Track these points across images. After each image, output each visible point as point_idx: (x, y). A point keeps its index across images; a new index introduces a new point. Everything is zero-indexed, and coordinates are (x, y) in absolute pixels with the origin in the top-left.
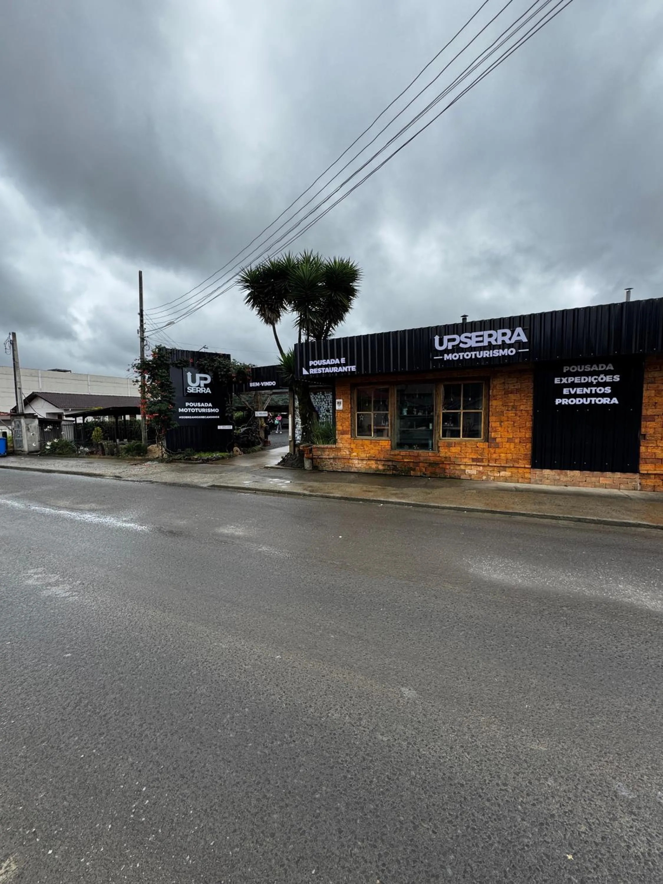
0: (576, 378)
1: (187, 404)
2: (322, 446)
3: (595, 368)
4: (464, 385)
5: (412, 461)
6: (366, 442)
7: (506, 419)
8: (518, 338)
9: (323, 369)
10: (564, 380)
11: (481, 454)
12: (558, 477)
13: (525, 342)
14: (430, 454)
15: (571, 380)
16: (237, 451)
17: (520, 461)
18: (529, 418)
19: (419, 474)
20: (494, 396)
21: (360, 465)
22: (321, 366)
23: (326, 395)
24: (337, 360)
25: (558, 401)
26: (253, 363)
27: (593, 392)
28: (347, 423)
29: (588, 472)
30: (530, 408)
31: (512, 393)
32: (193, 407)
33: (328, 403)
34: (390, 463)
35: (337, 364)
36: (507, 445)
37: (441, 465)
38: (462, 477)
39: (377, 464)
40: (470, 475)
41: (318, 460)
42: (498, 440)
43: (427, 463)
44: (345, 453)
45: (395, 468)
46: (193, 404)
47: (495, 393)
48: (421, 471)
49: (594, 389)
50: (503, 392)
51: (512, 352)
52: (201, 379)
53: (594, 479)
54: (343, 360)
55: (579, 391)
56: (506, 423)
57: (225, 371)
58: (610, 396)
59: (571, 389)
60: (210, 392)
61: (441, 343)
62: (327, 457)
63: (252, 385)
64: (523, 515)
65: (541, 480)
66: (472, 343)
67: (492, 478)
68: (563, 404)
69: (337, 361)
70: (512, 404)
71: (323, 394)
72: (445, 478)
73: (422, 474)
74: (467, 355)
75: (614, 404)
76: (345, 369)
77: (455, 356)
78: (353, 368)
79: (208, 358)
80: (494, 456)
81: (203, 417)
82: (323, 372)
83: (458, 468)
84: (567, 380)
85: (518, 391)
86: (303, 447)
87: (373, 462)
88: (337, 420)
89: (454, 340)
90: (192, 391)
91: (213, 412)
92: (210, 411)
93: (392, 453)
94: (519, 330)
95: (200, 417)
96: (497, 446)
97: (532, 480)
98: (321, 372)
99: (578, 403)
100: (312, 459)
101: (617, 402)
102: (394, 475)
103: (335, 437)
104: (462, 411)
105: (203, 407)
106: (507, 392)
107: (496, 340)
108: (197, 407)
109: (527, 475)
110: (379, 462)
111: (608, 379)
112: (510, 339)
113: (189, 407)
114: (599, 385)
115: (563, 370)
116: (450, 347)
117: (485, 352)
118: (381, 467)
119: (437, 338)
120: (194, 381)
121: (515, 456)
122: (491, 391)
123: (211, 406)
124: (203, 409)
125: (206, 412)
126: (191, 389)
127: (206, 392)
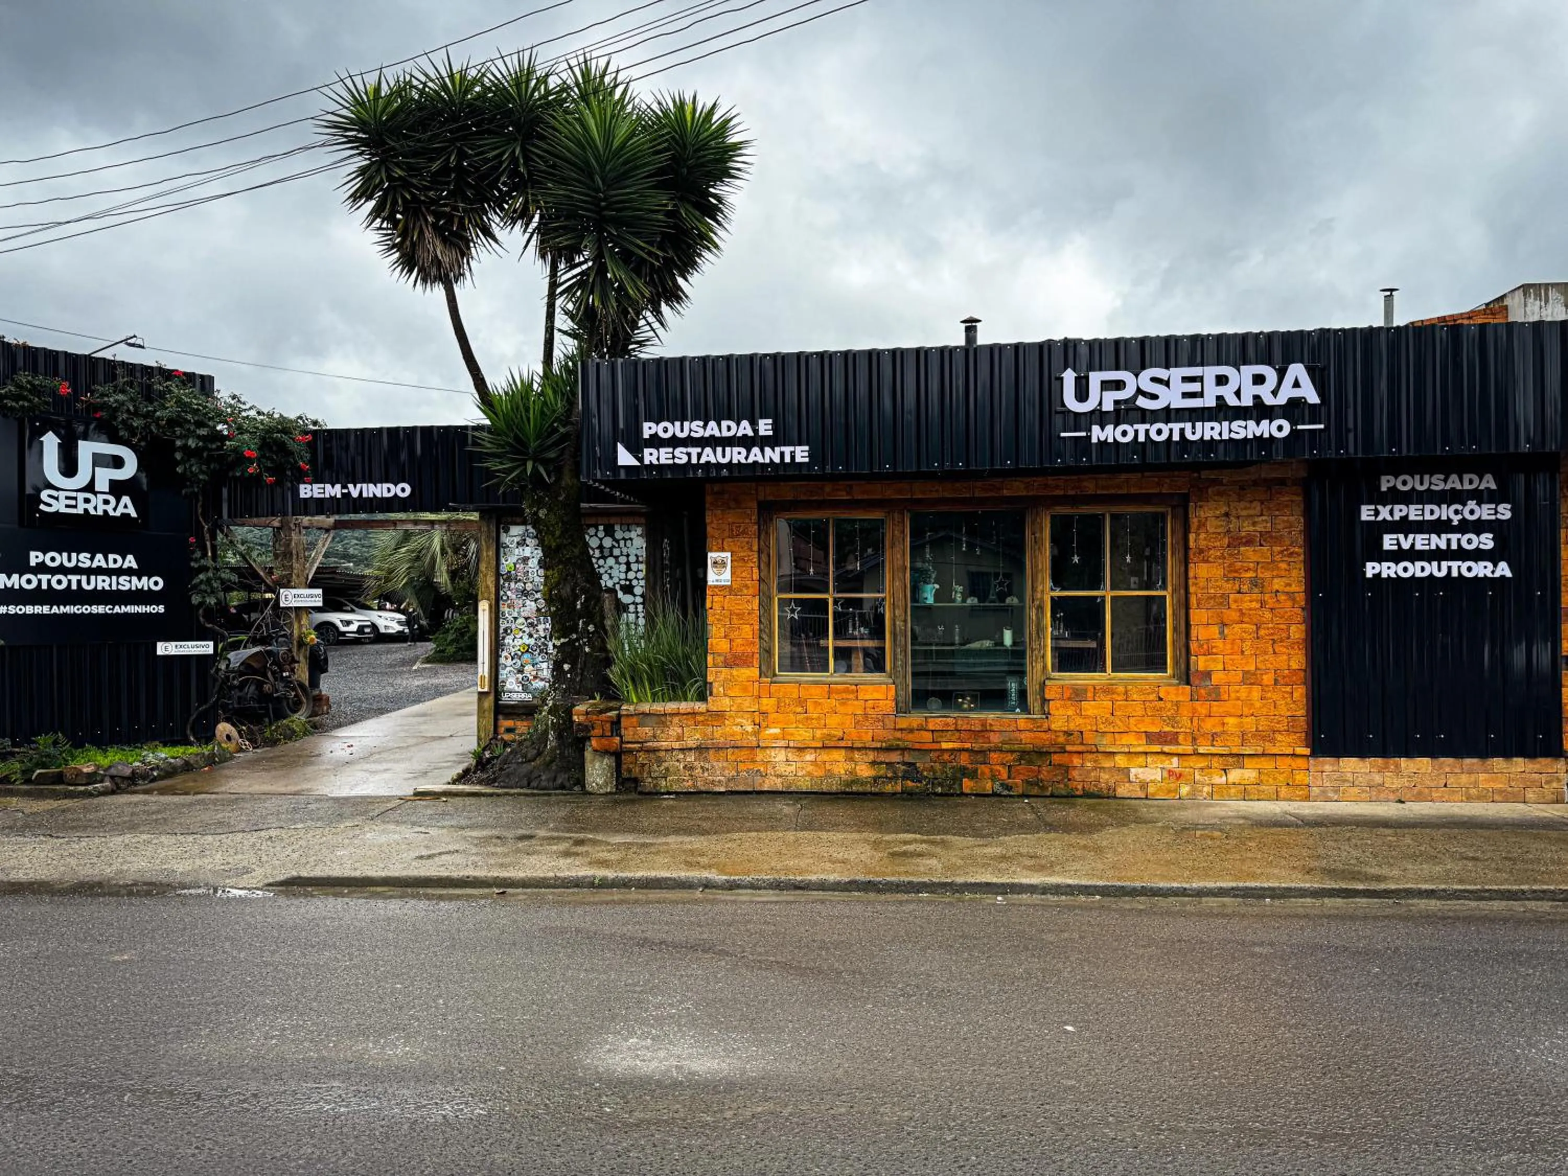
0: (1412, 507)
1: (35, 557)
2: (658, 707)
3: (1454, 483)
4: (1114, 517)
5: (968, 745)
6: (816, 691)
7: (1235, 615)
8: (1296, 393)
9: (694, 451)
10: (1384, 513)
11: (1173, 720)
12: (1378, 779)
13: (1314, 405)
14: (1022, 724)
15: (1400, 512)
16: (229, 737)
17: (1279, 737)
18: (1298, 614)
19: (988, 787)
20: (1201, 551)
21: (793, 768)
22: (689, 441)
23: (619, 535)
24: (745, 423)
25: (1371, 569)
26: (312, 416)
27: (1454, 546)
28: (748, 631)
29: (1450, 760)
30: (1298, 587)
31: (1249, 542)
32: (62, 570)
33: (628, 564)
34: (895, 757)
35: (745, 436)
36: (1243, 691)
37: (1056, 758)
38: (1122, 791)
39: (852, 760)
40: (1144, 785)
41: (642, 758)
42: (1216, 678)
43: (1012, 752)
44: (737, 729)
45: (911, 771)
46: (61, 559)
47: (1203, 544)
48: (993, 778)
49: (1454, 537)
50: (1226, 541)
51: (1280, 428)
52: (99, 460)
53: (1464, 778)
54: (765, 427)
55: (1420, 542)
56: (1237, 627)
57: (199, 437)
58: (1492, 557)
59: (1401, 537)
60: (134, 514)
61: (1082, 394)
62: (676, 745)
63: (306, 491)
64: (1431, 894)
65: (1336, 791)
66: (1172, 398)
67: (1206, 789)
68: (1384, 575)
69: (745, 428)
70: (1251, 574)
71: (609, 532)
72: (1071, 796)
73: (997, 788)
74: (1159, 432)
75: (1503, 577)
76: (772, 455)
77: (1124, 433)
78: (801, 454)
79: (131, 384)
80: (1209, 726)
81: (99, 609)
82: (694, 460)
83: (1107, 764)
84: (1391, 513)
85: (1267, 538)
86: (587, 713)
87: (839, 755)
88: (710, 619)
89: (1119, 385)
90: (60, 506)
91: (140, 591)
92: (126, 584)
93: (903, 723)
94: (1297, 370)
95: (86, 609)
96: (1215, 695)
97: (1315, 791)
98: (685, 459)
99: (1419, 574)
100: (618, 755)
101: (1509, 574)
102: (908, 795)
103: (705, 677)
104: (1107, 593)
105: (99, 571)
106: (1237, 541)
107: (1238, 394)
108: (77, 570)
109: (1300, 777)
110: (857, 755)
111: (1485, 512)
112: (1275, 393)
113: (42, 568)
114: (1465, 527)
115: (1379, 486)
116: (1108, 406)
117: (1208, 425)
118: (865, 771)
119: (1069, 377)
120: (69, 467)
121: (1264, 724)
122: (1192, 537)
123: (135, 566)
124: (100, 578)
125: (114, 587)
126: (57, 499)
127: (118, 514)
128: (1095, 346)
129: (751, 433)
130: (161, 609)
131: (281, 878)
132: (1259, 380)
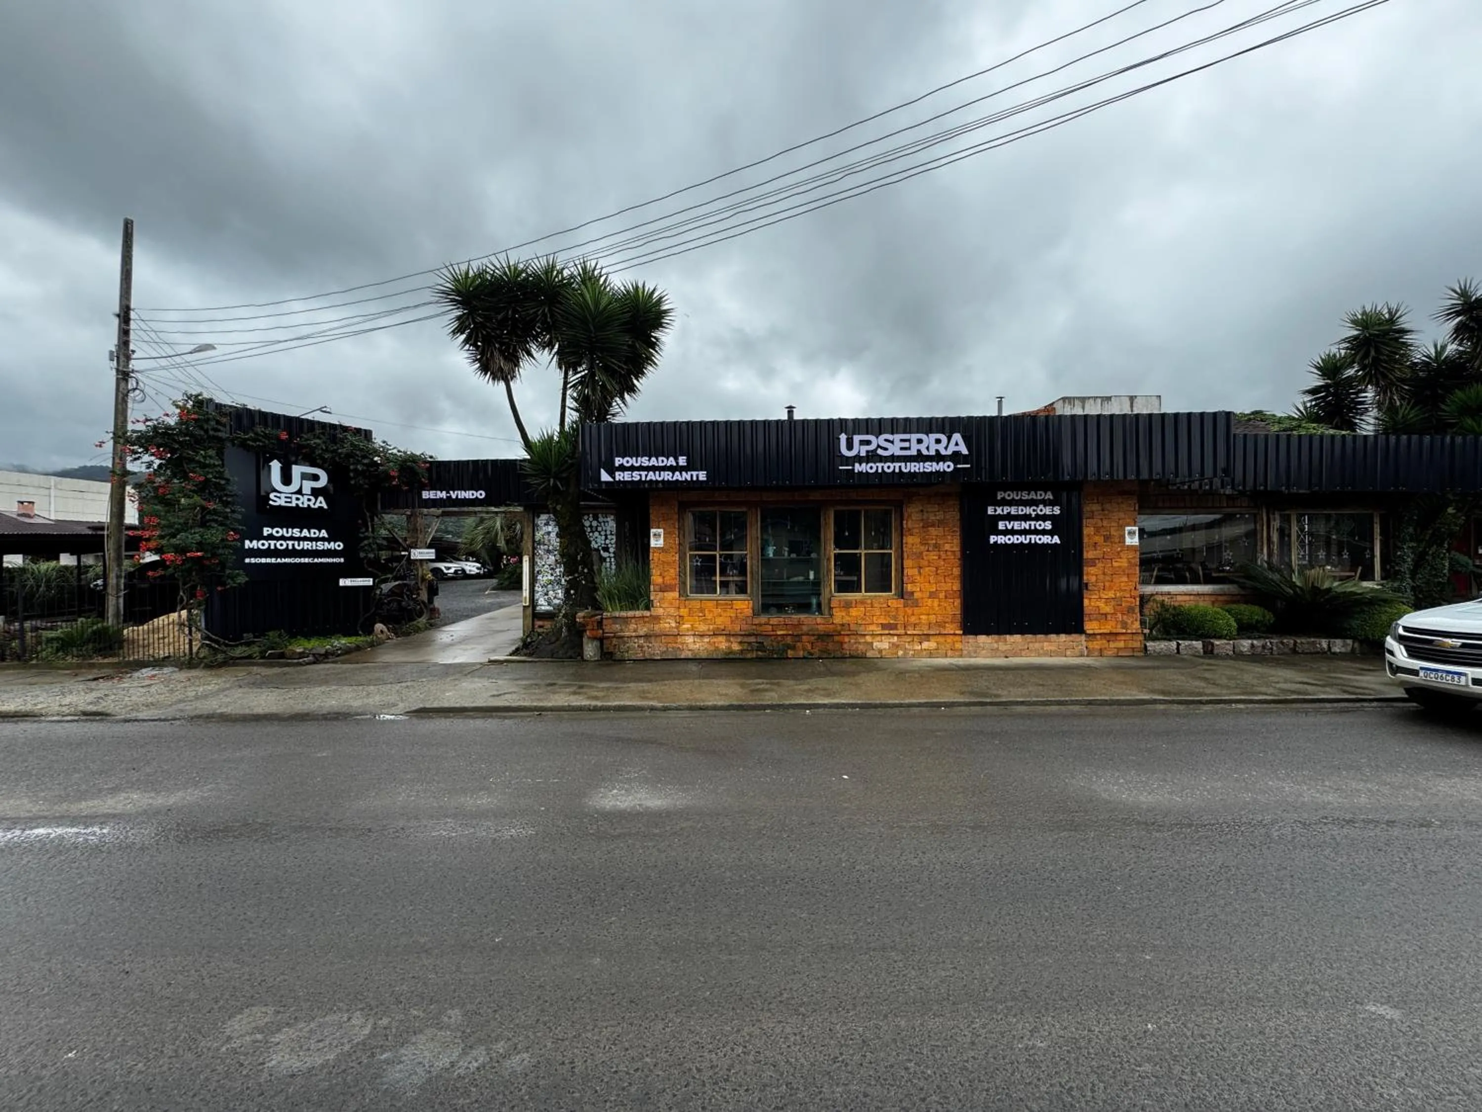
0: (1013, 508)
1: (266, 531)
2: (624, 614)
3: (1033, 496)
4: (866, 512)
5: (790, 632)
6: (710, 604)
7: (926, 563)
8: (956, 449)
9: (644, 473)
10: (999, 511)
11: (895, 618)
12: (996, 645)
13: (966, 455)
14: (819, 620)
15: (1006, 510)
16: (382, 632)
17: (947, 625)
18: (957, 562)
19: (801, 654)
20: (909, 530)
21: (697, 646)
22: (641, 468)
23: (601, 519)
24: (671, 459)
25: (993, 539)
26: (429, 453)
27: (1033, 528)
28: (672, 573)
29: (1030, 636)
30: (957, 549)
31: (933, 525)
32: (283, 538)
33: (606, 536)
34: (752, 639)
35: (671, 466)
36: (930, 602)
37: (836, 638)
38: (869, 654)
39: (729, 641)
40: (880, 651)
41: (615, 641)
42: (916, 595)
43: (813, 635)
44: (667, 625)
45: (761, 647)
46: (282, 532)
47: (910, 526)
48: (804, 649)
49: (1033, 523)
50: (921, 525)
51: (949, 467)
52: (304, 476)
53: (1037, 645)
54: (682, 461)
55: (1017, 525)
56: (927, 569)
57: (364, 464)
58: (1051, 533)
59: (1007, 523)
60: (325, 507)
61: (850, 447)
62: (634, 634)
63: (426, 495)
64: (1022, 703)
65: (975, 652)
66: (895, 450)
67: (911, 652)
68: (999, 542)
69: (671, 461)
70: (934, 542)
71: (596, 518)
72: (843, 658)
73: (806, 655)
74: (889, 467)
75: (1056, 543)
76: (687, 476)
77: (871, 468)
78: (702, 476)
79: (323, 434)
80: (913, 619)
81: (305, 560)
82: (643, 479)
83: (862, 640)
84: (1003, 510)
85: (941, 523)
86: (584, 617)
87: (721, 639)
88: (652, 566)
89: (868, 443)
90: (281, 502)
91: (329, 550)
92: (321, 546)
93: (756, 621)
94: (957, 437)
95: (297, 560)
96: (916, 604)
97: (965, 652)
98: (638, 478)
99: (1016, 542)
100: (601, 640)
101: (1059, 542)
102: (759, 659)
103: (649, 597)
104: (862, 552)
105: (305, 539)
106: (927, 525)
107: (928, 448)
108: (292, 538)
109: (958, 646)
110: (732, 639)
111: (1047, 511)
112: (946, 448)
113: (271, 537)
114: (1038, 518)
115: (996, 496)
116: (863, 454)
117: (913, 464)
118: (736, 647)
119: (843, 437)
120: (287, 479)
121: (940, 619)
122: (905, 522)
123: (326, 536)
124: (306, 543)
125: (314, 548)
126: (279, 498)
127: (316, 506)
128: (856, 421)
129: (674, 464)
130: (342, 560)
131: (414, 708)
132: (938, 441)
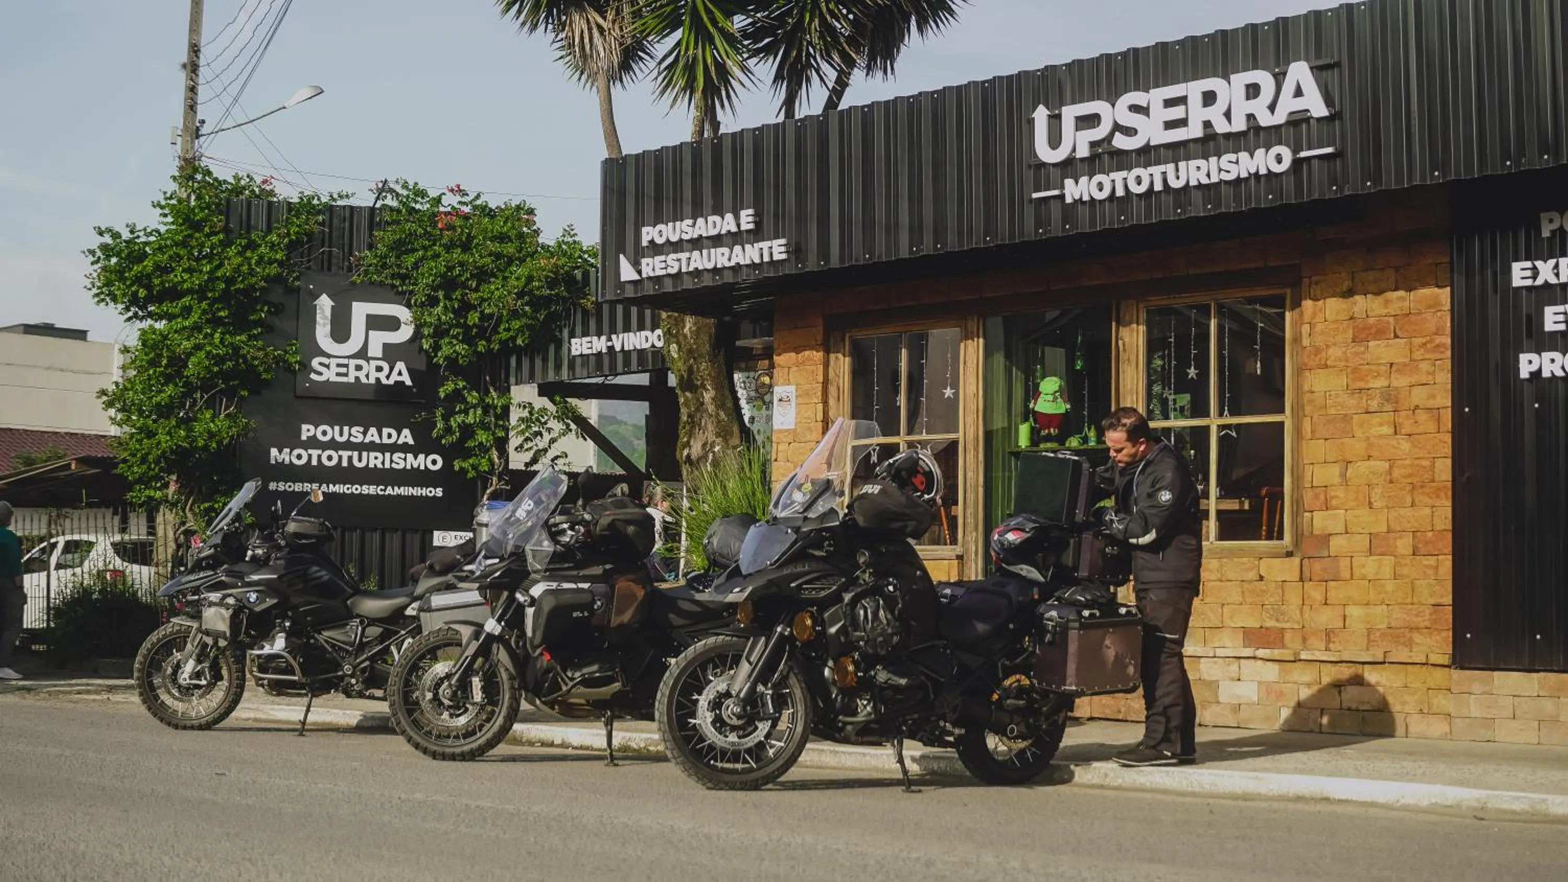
1: (307, 431)
7: (1361, 449)
10: (1547, 274)
11: (1278, 612)
12: (1549, 707)
17: (1417, 637)
18: (1445, 442)
20: (1318, 351)
25: (1527, 365)
30: (1444, 399)
31: (1380, 333)
32: (333, 444)
36: (1370, 567)
40: (1236, 707)
42: (1335, 544)
46: (333, 432)
47: (1319, 339)
50: (1350, 332)
52: (372, 323)
56: (1363, 467)
60: (409, 382)
63: (577, 346)
65: (1489, 726)
68: (1546, 374)
70: (1381, 383)
80: (1324, 618)
81: (370, 490)
84: (1556, 271)
85: (1403, 324)
90: (330, 375)
91: (416, 471)
92: (400, 461)
95: (356, 489)
96: (1333, 571)
97: (1459, 724)
104: (1211, 421)
105: (372, 447)
106: (1364, 333)
108: (348, 446)
109: (1439, 701)
113: (312, 442)
121: (1397, 617)
123: (411, 441)
124: (372, 455)
125: (387, 466)
126: (328, 366)
127: (391, 382)
130: (439, 492)
